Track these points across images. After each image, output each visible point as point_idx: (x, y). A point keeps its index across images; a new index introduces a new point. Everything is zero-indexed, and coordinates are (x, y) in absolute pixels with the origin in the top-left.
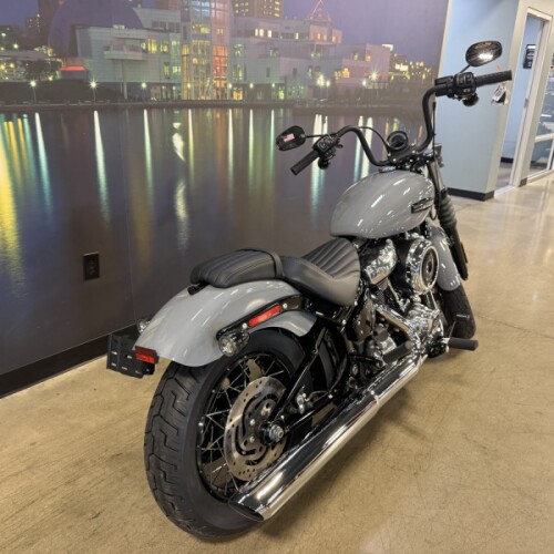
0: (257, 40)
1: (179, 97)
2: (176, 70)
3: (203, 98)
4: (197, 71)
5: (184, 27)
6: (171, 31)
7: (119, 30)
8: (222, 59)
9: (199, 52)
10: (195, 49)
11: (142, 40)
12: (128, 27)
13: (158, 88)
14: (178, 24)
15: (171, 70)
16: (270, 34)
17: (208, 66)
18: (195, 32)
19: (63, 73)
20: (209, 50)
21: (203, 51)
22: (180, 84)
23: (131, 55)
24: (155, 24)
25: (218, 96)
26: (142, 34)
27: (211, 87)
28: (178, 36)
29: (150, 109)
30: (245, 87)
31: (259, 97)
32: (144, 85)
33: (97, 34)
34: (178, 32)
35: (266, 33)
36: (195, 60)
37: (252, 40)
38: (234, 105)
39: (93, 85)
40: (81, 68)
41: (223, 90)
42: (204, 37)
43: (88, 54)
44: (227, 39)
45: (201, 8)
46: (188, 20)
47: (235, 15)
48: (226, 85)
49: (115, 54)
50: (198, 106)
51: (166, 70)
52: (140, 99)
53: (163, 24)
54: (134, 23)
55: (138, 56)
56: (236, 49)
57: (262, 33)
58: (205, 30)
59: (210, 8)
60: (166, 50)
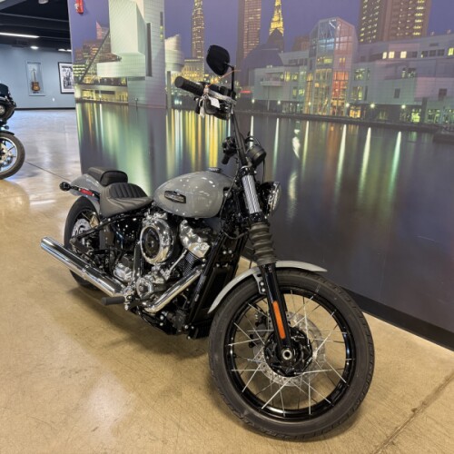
0: (385, 63)
1: (301, 112)
2: (301, 92)
3: (320, 113)
4: (317, 93)
5: (311, 61)
6: (301, 64)
7: (270, 68)
8: (342, 83)
9: (321, 78)
10: (318, 76)
11: (281, 73)
12: (274, 66)
13: (287, 105)
14: (306, 60)
15: (298, 92)
16: (403, 55)
17: (328, 89)
18: (319, 63)
19: (242, 94)
20: (329, 76)
21: (324, 77)
22: (302, 103)
23: (274, 83)
24: (290, 61)
25: (334, 113)
26: (281, 69)
27: (328, 106)
28: (306, 68)
29: (281, 118)
30: (364, 107)
31: (382, 117)
32: (279, 102)
33: (259, 72)
34: (306, 64)
35: (398, 55)
36: (317, 85)
37: (378, 63)
38: (350, 122)
39: (253, 101)
40: (248, 92)
41: (339, 108)
42: (327, 66)
43: (253, 84)
44: (348, 66)
45: (326, 44)
46: (315, 55)
47: (360, 43)
48: (343, 104)
49: (266, 83)
50: (315, 119)
51: (294, 92)
52: (276, 111)
53: (296, 61)
54: (278, 63)
55: (278, 83)
56: (357, 73)
57: (392, 55)
58: (327, 61)
59: (335, 43)
60: (296, 78)
